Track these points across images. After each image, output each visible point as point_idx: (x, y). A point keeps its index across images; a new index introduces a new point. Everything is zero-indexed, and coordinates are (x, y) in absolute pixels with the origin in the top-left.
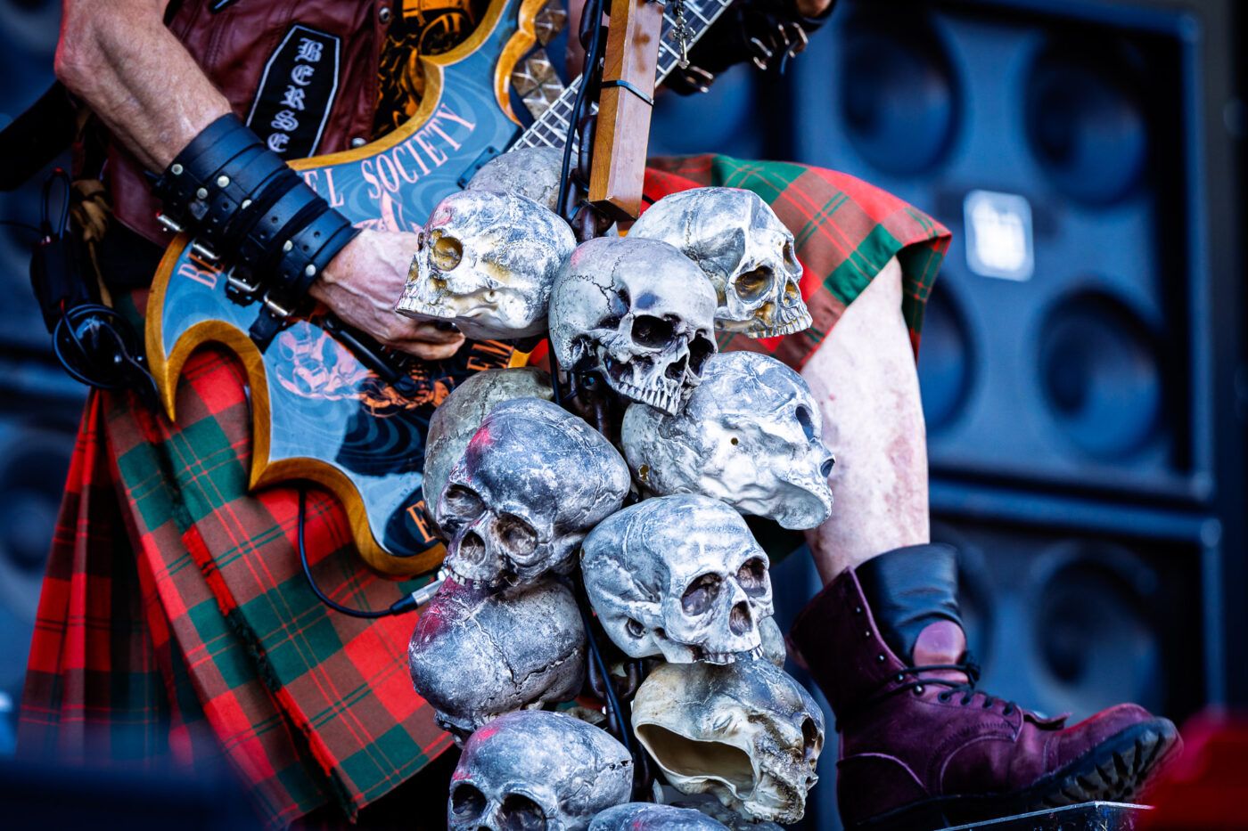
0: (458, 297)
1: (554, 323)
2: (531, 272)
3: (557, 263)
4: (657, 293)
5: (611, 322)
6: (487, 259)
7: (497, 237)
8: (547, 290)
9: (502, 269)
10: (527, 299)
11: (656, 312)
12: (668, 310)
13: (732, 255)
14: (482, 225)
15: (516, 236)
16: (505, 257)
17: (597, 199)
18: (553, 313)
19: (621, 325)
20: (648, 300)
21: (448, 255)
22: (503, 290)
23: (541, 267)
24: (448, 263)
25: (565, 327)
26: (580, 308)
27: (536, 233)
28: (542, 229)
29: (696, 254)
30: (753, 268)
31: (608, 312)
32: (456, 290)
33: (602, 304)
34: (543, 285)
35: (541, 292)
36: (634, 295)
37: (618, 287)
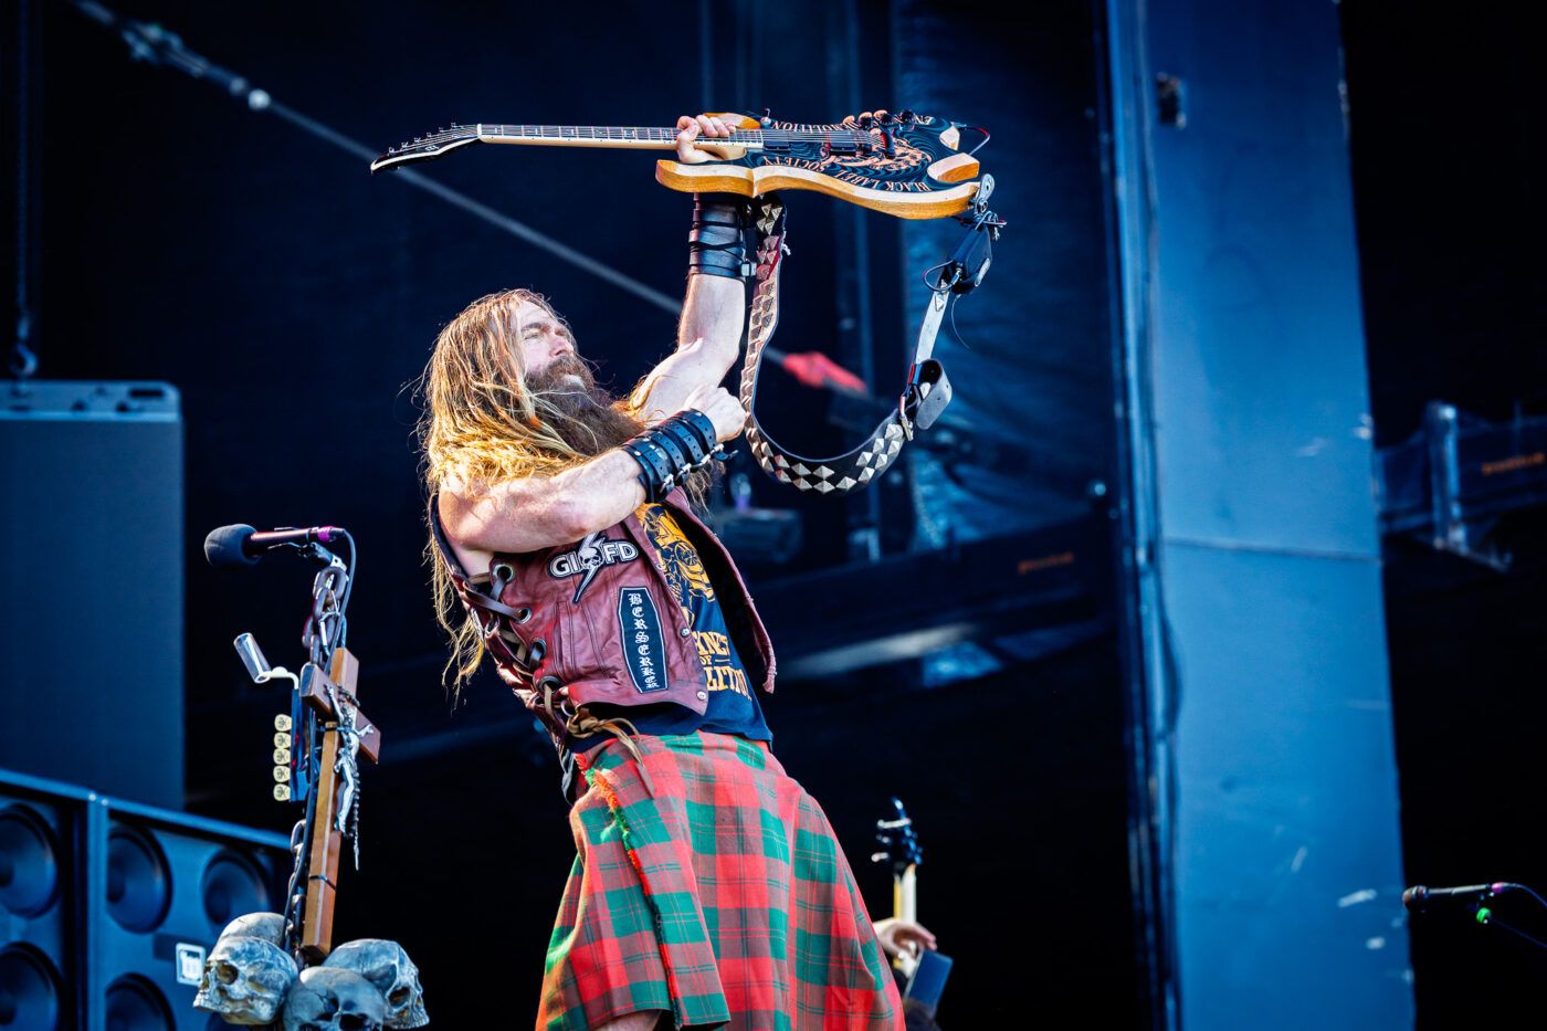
0: (232, 1001)
1: (288, 1014)
2: (275, 988)
3: (289, 982)
4: (355, 1001)
5: (327, 1017)
6: (252, 979)
7: (258, 967)
8: (283, 999)
9: (259, 986)
10: (272, 1004)
11: (354, 1012)
12: (362, 1012)
13: (387, 980)
14: (249, 959)
15: (268, 966)
16: (262, 979)
17: (308, 944)
18: (288, 1009)
19: (334, 1020)
20: (349, 1005)
21: (226, 975)
22: (259, 998)
23: (281, 985)
24: (227, 980)
25: (296, 1019)
26: (306, 1008)
27: (280, 965)
28: (282, 963)
29: (369, 977)
30: (400, 988)
31: (324, 1011)
32: (233, 997)
33: (321, 1006)
34: (281, 996)
35: (280, 1000)
36: (342, 999)
37: (331, 996)
